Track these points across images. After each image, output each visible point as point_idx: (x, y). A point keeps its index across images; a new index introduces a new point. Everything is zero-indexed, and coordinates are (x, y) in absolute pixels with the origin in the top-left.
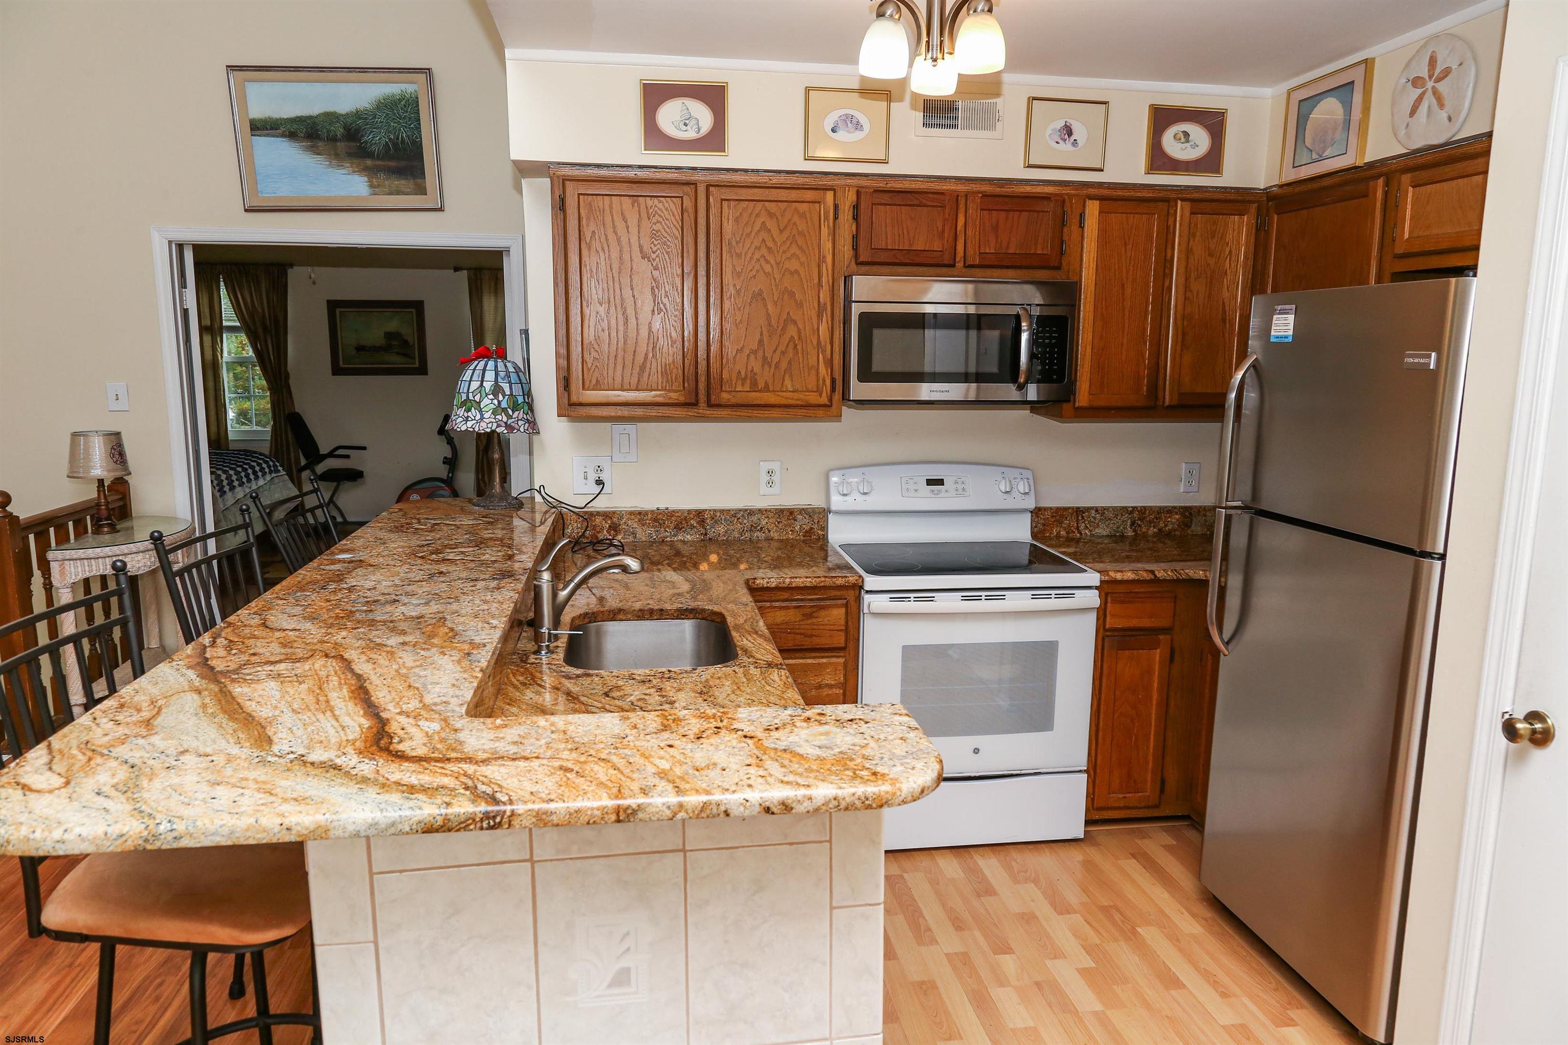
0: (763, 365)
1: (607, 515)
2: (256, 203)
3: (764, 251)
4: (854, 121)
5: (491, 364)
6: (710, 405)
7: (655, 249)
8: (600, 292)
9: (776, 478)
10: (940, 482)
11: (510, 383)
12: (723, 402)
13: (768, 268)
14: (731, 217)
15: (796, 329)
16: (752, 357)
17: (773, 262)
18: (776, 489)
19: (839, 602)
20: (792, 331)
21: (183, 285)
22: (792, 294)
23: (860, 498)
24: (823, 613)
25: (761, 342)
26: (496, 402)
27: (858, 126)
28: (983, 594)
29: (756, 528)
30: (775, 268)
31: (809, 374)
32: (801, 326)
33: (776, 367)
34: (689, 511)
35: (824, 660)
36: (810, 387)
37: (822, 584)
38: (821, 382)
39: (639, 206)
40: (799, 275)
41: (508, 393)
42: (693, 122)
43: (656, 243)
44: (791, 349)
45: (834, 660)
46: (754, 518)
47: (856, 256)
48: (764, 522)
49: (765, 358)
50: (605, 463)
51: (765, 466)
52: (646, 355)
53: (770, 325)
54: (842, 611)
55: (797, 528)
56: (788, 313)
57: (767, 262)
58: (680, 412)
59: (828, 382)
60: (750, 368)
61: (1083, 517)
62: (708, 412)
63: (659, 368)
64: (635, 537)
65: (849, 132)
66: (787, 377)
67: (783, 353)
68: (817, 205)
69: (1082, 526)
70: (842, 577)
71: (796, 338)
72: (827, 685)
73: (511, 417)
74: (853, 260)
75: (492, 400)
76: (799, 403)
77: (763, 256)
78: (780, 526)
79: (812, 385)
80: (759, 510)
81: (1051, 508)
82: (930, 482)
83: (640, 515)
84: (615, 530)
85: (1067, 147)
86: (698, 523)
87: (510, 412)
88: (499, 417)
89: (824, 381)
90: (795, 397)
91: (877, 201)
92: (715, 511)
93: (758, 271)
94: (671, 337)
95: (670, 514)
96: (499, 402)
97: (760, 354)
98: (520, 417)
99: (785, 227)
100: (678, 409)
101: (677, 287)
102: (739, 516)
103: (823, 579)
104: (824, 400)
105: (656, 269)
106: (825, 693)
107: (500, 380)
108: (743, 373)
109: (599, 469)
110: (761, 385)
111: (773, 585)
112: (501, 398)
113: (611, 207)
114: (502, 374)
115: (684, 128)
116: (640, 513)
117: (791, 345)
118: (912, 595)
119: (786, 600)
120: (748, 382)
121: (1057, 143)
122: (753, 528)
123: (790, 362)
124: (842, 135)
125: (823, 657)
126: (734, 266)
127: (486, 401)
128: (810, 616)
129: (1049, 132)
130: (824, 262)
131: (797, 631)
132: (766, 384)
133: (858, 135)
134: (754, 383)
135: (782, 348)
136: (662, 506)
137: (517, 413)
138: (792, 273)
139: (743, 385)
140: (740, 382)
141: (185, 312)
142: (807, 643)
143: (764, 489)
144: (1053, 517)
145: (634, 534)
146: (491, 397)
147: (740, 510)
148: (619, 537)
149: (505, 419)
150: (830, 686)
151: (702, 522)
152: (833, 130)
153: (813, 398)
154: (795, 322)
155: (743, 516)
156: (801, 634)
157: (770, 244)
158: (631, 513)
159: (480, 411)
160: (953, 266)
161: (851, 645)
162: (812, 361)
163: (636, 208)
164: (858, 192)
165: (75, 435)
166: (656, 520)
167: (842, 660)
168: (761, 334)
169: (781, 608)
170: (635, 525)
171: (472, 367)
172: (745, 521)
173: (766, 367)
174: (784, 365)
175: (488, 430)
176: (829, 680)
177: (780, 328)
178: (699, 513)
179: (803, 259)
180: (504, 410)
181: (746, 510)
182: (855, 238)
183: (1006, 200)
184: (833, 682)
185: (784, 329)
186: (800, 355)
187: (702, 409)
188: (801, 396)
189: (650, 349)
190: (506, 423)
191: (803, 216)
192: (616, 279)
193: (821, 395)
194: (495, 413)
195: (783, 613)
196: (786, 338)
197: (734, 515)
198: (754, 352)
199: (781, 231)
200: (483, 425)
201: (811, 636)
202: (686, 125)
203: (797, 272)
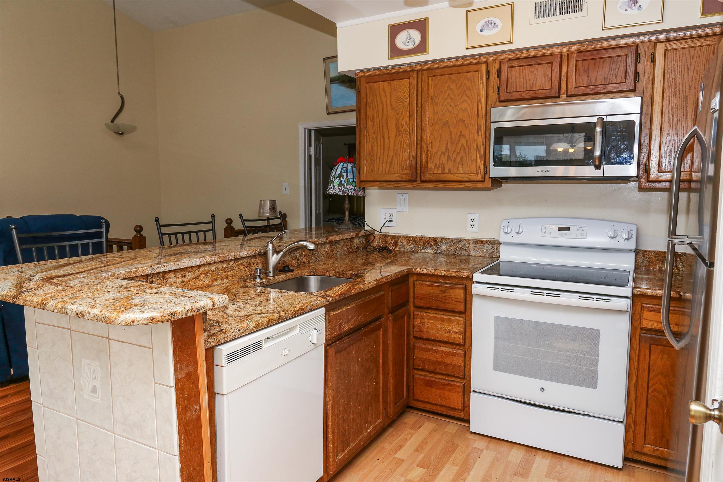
0: (448, 160)
1: (392, 237)
2: (331, 111)
3: (449, 100)
4: (493, 23)
5: (345, 165)
6: (422, 181)
7: (397, 105)
8: (374, 128)
9: (476, 223)
10: (567, 229)
11: (347, 173)
12: (427, 180)
13: (450, 108)
14: (433, 85)
15: (465, 140)
16: (442, 155)
17: (453, 105)
18: (476, 229)
19: (460, 286)
20: (463, 141)
21: (310, 145)
22: (463, 121)
23: (516, 236)
24: (451, 291)
25: (447, 148)
26: (339, 181)
27: (495, 25)
28: (546, 292)
29: (463, 249)
30: (454, 108)
31: (472, 163)
32: (468, 138)
33: (455, 160)
34: (430, 238)
35: (453, 318)
36: (472, 171)
37: (450, 275)
38: (478, 167)
39: (391, 86)
40: (467, 111)
41: (345, 177)
42: (412, 40)
43: (398, 102)
44: (462, 151)
45: (458, 318)
46: (462, 244)
47: (499, 97)
48: (467, 246)
49: (449, 156)
50: (394, 212)
51: (471, 216)
52: (393, 157)
53: (451, 138)
54: (462, 291)
55: (485, 251)
56: (461, 132)
57: (451, 106)
58: (408, 185)
59: (482, 168)
60: (441, 162)
61: (681, 259)
62: (421, 185)
63: (398, 163)
64: (405, 249)
65: (490, 30)
66: (460, 166)
67: (458, 153)
68: (477, 73)
69: (680, 265)
70: (461, 272)
71: (465, 145)
72: (454, 332)
73: (346, 188)
74: (498, 100)
75: (338, 180)
76: (466, 179)
77: (448, 103)
78: (476, 249)
79: (473, 169)
80: (465, 239)
81: (654, 252)
82: (560, 229)
83: (407, 238)
84: (396, 245)
85: (635, 11)
86: (434, 244)
87: (346, 186)
88: (340, 188)
89: (479, 167)
90: (464, 176)
91: (511, 65)
92: (442, 238)
93: (445, 111)
94: (404, 148)
95: (421, 238)
96: (341, 181)
97: (446, 154)
98: (351, 188)
99: (460, 87)
100: (407, 183)
101: (407, 122)
102: (454, 242)
103: (451, 272)
104: (480, 178)
105: (398, 114)
106: (453, 336)
107: (343, 171)
108: (438, 164)
109: (391, 214)
110: (447, 170)
111: (425, 272)
112: (342, 179)
113: (379, 87)
114: (344, 169)
115: (408, 44)
116: (407, 237)
117: (463, 149)
118: (500, 287)
119: (433, 282)
120: (440, 169)
121: (626, 10)
122: (461, 249)
123: (462, 158)
124: (486, 33)
125: (452, 316)
126: (434, 109)
127: (336, 181)
128: (445, 292)
129: (620, 4)
130: (481, 103)
131: (438, 299)
132: (449, 169)
133: (495, 30)
134: (443, 169)
135: (458, 150)
136: (419, 234)
137: (349, 186)
138: (463, 110)
139: (437, 170)
140: (436, 169)
141: (310, 156)
142: (443, 306)
143: (470, 229)
144: (655, 257)
145: (404, 247)
146: (338, 179)
147: (455, 239)
148: (398, 248)
149: (343, 189)
150: (456, 333)
151: (436, 244)
152: (481, 31)
153: (473, 177)
154: (464, 136)
155: (456, 242)
156: (440, 301)
157: (452, 96)
158: (403, 237)
159: (334, 185)
160: (559, 97)
161: (468, 311)
162: (474, 157)
163: (390, 86)
164: (500, 62)
165: (261, 201)
166: (414, 241)
167: (462, 319)
168: (447, 143)
169: (430, 285)
170: (405, 243)
171: (337, 166)
172: (457, 245)
173: (449, 160)
174: (458, 160)
175: (335, 193)
176: (455, 329)
177: (457, 140)
178: (435, 239)
179: (469, 102)
180: (343, 185)
181: (458, 239)
182: (499, 88)
183: (594, 52)
184: (457, 331)
185: (459, 140)
186: (467, 154)
187: (419, 184)
188: (466, 176)
189: (394, 154)
190: (343, 190)
191: (469, 79)
192: (381, 121)
193: (477, 175)
194: (339, 186)
195: (430, 288)
196: (460, 144)
197: (451, 241)
198: (443, 153)
199: (458, 89)
200: (334, 191)
201: (445, 303)
202: (408, 42)
203: (466, 109)
